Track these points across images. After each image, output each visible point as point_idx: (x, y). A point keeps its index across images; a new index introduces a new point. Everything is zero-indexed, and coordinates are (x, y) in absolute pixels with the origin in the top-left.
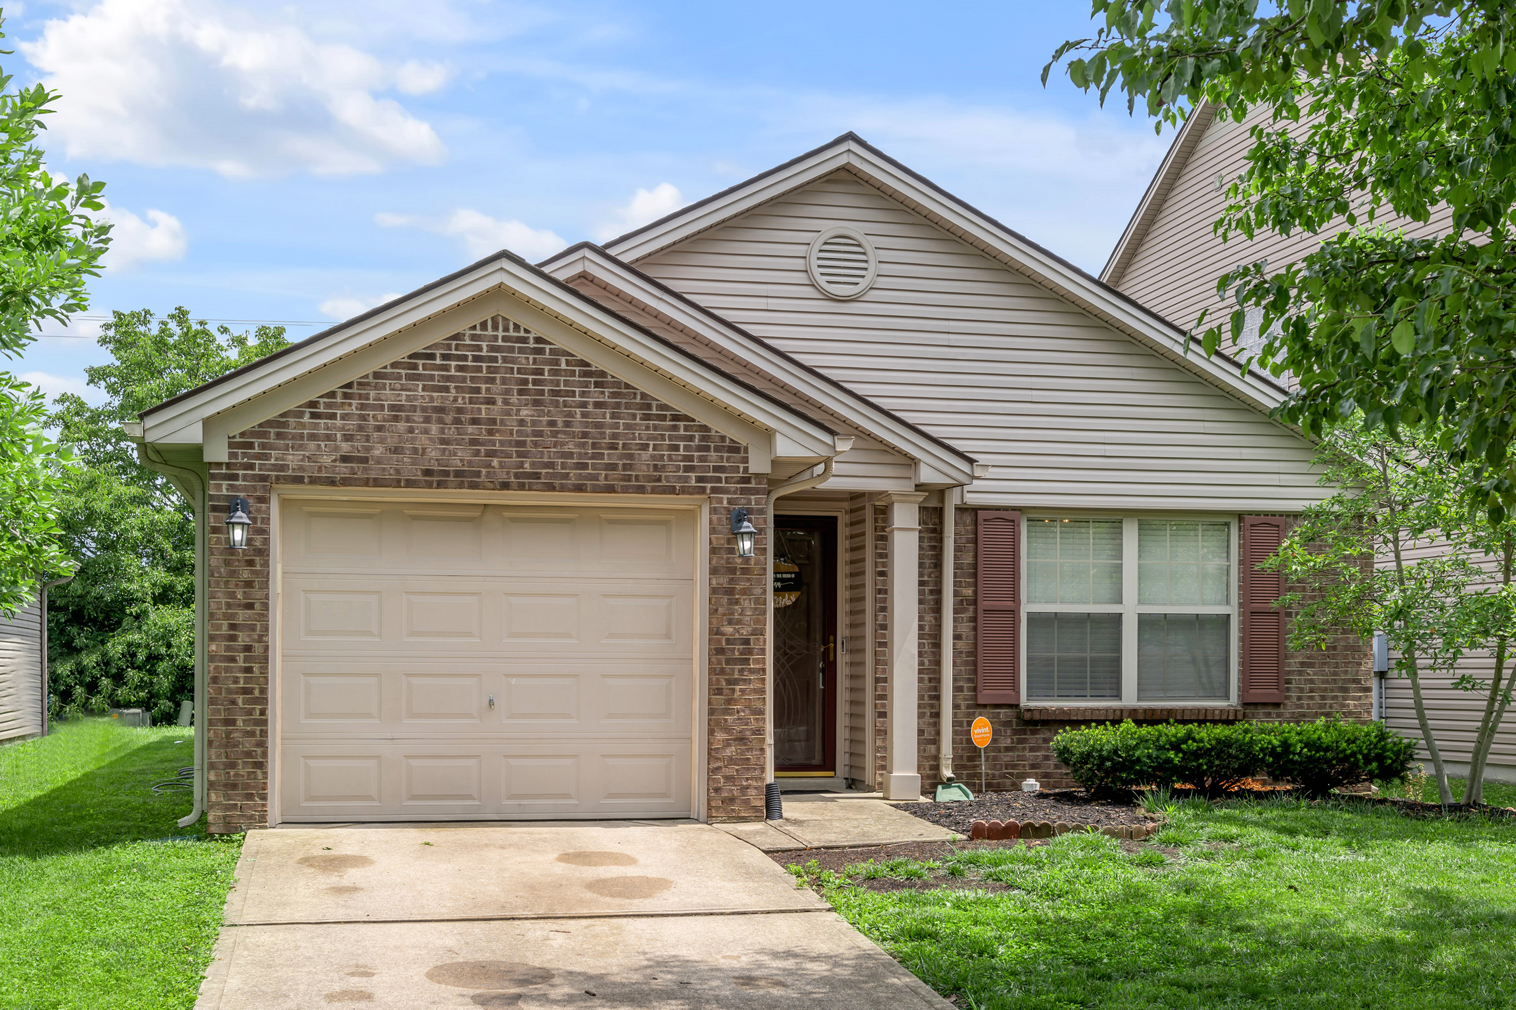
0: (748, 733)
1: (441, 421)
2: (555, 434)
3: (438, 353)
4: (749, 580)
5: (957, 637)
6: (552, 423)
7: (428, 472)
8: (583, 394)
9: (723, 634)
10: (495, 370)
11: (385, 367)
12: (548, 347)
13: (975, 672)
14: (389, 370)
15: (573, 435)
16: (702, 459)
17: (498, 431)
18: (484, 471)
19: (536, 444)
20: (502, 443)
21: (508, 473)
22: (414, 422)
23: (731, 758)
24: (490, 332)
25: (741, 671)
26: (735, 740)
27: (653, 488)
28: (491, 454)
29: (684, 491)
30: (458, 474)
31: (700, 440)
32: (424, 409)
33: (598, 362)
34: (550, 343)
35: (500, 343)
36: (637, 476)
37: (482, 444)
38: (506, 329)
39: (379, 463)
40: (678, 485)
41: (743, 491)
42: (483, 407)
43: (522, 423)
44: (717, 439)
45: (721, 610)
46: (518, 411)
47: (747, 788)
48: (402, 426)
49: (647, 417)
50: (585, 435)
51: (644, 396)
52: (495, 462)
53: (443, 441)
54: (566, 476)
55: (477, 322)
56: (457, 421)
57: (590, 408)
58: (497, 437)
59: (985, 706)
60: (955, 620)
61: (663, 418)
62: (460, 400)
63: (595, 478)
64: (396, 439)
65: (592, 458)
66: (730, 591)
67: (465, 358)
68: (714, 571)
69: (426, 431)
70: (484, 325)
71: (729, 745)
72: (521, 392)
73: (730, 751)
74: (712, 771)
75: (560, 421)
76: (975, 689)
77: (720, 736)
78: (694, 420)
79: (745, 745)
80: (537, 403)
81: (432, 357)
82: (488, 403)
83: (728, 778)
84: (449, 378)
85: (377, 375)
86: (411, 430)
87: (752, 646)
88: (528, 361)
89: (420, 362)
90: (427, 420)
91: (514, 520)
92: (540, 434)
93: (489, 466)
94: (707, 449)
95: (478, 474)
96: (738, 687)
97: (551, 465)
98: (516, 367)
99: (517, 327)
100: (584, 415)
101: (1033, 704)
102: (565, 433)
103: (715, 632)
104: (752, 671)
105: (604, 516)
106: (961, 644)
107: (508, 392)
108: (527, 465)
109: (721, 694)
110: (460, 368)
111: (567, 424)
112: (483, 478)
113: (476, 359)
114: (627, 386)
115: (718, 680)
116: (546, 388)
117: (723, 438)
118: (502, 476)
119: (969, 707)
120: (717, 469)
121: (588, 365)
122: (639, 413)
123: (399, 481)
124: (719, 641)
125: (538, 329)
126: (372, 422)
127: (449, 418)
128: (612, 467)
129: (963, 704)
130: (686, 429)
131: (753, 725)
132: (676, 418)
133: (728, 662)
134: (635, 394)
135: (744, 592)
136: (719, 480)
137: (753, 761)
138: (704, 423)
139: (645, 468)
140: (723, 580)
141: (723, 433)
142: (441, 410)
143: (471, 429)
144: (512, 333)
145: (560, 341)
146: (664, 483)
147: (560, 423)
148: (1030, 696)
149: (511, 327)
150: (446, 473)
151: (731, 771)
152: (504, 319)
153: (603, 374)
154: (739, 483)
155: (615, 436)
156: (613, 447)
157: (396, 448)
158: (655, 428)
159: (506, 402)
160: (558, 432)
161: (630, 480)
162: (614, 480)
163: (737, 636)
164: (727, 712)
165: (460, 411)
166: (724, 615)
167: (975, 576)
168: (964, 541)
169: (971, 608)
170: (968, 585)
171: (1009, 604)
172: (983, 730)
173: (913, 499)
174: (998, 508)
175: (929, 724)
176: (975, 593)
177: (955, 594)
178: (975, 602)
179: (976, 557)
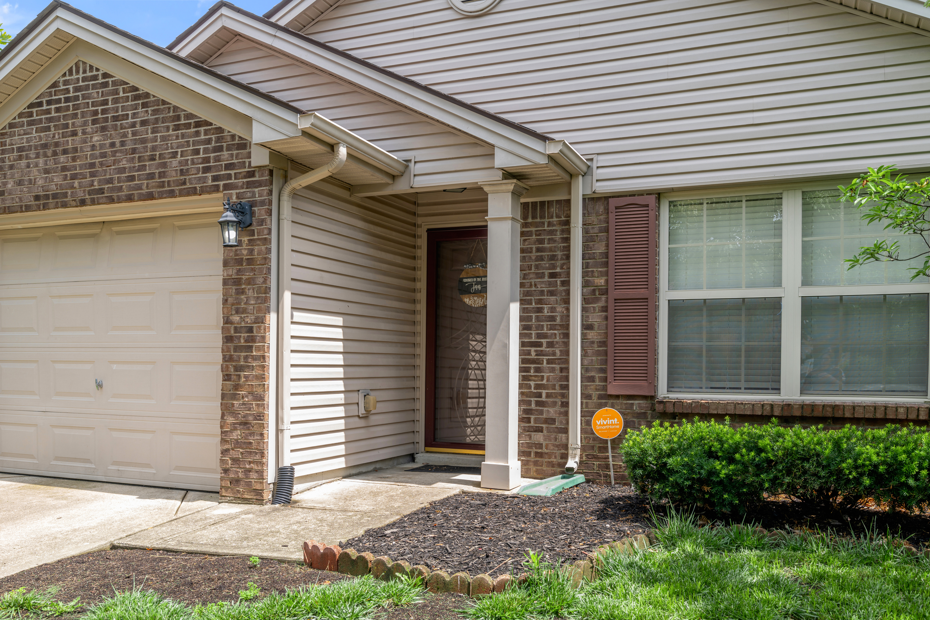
0: (251, 418)
1: (45, 155)
2: (114, 153)
3: (44, 100)
4: (253, 270)
5: (587, 327)
6: (113, 145)
7: (37, 198)
8: (134, 115)
9: (232, 323)
10: (76, 107)
11: (15, 118)
12: (110, 80)
13: (606, 362)
14: (17, 120)
15: (126, 152)
16: (217, 159)
17: (79, 157)
18: (69, 192)
19: (101, 164)
20: (81, 167)
21: (84, 191)
22: (30, 158)
23: (237, 440)
24: (75, 76)
25: (246, 357)
26: (240, 424)
27: (180, 190)
28: (74, 177)
29: (203, 191)
30: (55, 196)
31: (216, 142)
32: (36, 147)
33: (144, 86)
34: (112, 77)
35: (81, 84)
36: (169, 182)
37: (69, 170)
38: (85, 72)
39: (10, 194)
40: (198, 186)
41: (249, 185)
42: (70, 139)
43: (93, 147)
44: (229, 138)
45: (230, 300)
46: (91, 138)
47: (250, 471)
48: (23, 162)
49: (177, 128)
50: (134, 151)
51: (176, 108)
52: (76, 183)
53: (47, 171)
54: (120, 189)
55: (66, 69)
56: (55, 154)
57: (138, 127)
58: (78, 163)
59: (617, 397)
60: (584, 309)
61: (188, 126)
62: (57, 137)
63: (139, 187)
64: (20, 174)
65: (138, 170)
66: (237, 282)
67: (59, 101)
68: (226, 264)
69: (37, 165)
70: (70, 71)
71: (235, 429)
72: (94, 122)
73: (236, 435)
74: (224, 452)
75: (117, 141)
76: (605, 380)
77: (230, 420)
78: (211, 124)
79: (248, 429)
80: (103, 129)
81: (40, 104)
82: (72, 136)
83: (235, 461)
84: (50, 120)
85: (11, 125)
86: (28, 166)
87: (255, 334)
88: (96, 95)
89: (34, 110)
90: (38, 156)
91: (119, 233)
92: (103, 155)
93: (73, 187)
94: (220, 149)
95: (65, 195)
96: (242, 374)
97: (110, 181)
98: (90, 101)
99: (91, 67)
100: (134, 134)
101: (674, 396)
102: (121, 151)
103: (227, 321)
104: (255, 358)
105: (178, 223)
106: (592, 335)
107: (85, 124)
108: (96, 183)
109: (229, 380)
110: (58, 110)
111: (123, 144)
112: (69, 198)
113: (67, 100)
114: (164, 102)
115: (227, 366)
116: (109, 115)
117: (233, 137)
118: (81, 194)
119: (600, 397)
120: (229, 167)
121: (137, 89)
122: (171, 125)
123: (21, 207)
124: (228, 330)
125: (104, 67)
126: (8, 163)
127: (49, 152)
128: (151, 176)
129: (595, 394)
130: (206, 134)
131: (255, 410)
132: (198, 124)
133: (236, 349)
134: (169, 108)
135: (250, 282)
136: (229, 177)
137: (254, 445)
138: (219, 125)
139: (174, 173)
140: (232, 271)
141: (233, 132)
142: (45, 146)
143: (62, 158)
144: (89, 74)
145: (119, 74)
146: (188, 185)
147: (118, 144)
148: (670, 388)
149: (88, 68)
150: (47, 197)
151: (237, 453)
152: (84, 63)
153: (147, 95)
154: (245, 177)
155: (154, 149)
156: (152, 158)
157: (20, 181)
158: (183, 136)
159: (84, 133)
160: (116, 152)
161: (163, 186)
162: (153, 187)
163: (243, 324)
164: (234, 397)
165: (57, 144)
166: (233, 304)
167: (606, 264)
168: (596, 230)
169: (603, 298)
170: (601, 274)
171: (642, 293)
172: (610, 421)
173: (504, 187)
174: (632, 194)
175: (560, 413)
176: (607, 281)
177: (586, 284)
178: (605, 292)
179: (607, 246)
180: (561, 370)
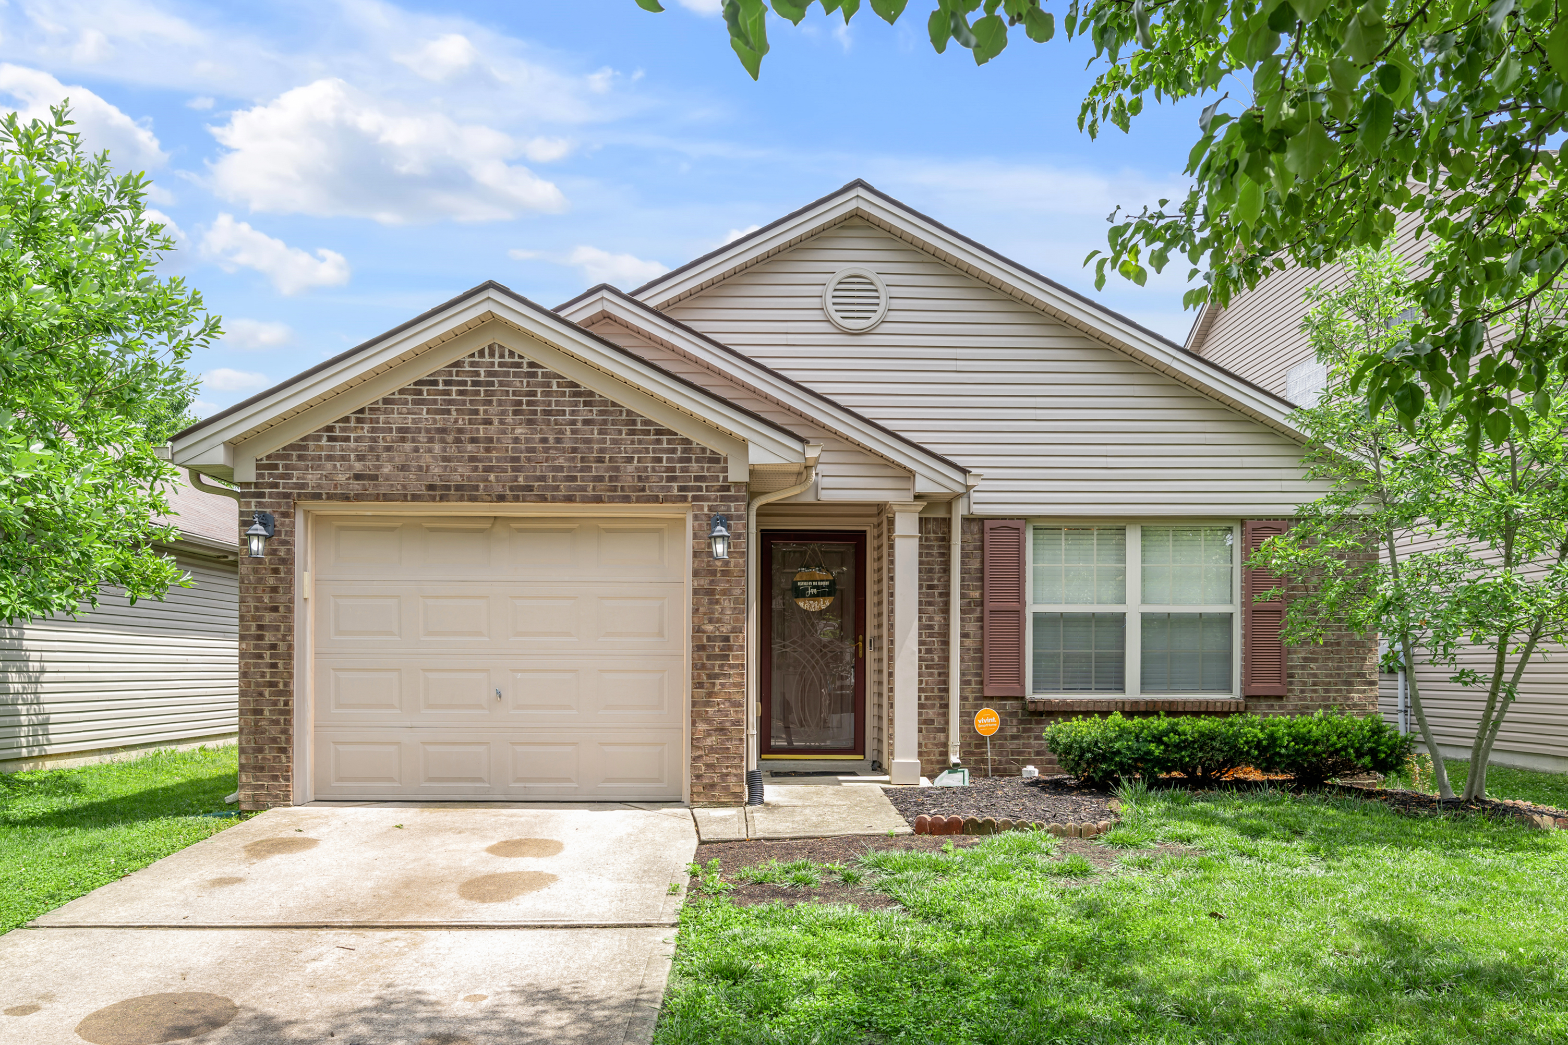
0: (727, 724)
1: (443, 441)
2: (546, 450)
3: (440, 379)
4: (728, 581)
5: (964, 635)
6: (544, 440)
7: (431, 487)
8: (573, 413)
9: (704, 632)
10: (492, 393)
11: (393, 394)
12: (540, 371)
13: (982, 667)
14: (397, 396)
15: (564, 450)
16: (684, 470)
17: (495, 448)
18: (482, 485)
19: (529, 460)
20: (498, 459)
21: (504, 486)
22: (419, 442)
23: (711, 747)
24: (487, 359)
25: (721, 667)
26: (715, 730)
27: (638, 497)
28: (488, 469)
29: (666, 500)
30: (459, 488)
31: (683, 452)
32: (428, 431)
33: (587, 382)
34: (542, 367)
35: (497, 368)
36: (622, 487)
37: (480, 461)
38: (502, 356)
39: (387, 480)
40: (661, 495)
41: (723, 498)
42: (481, 427)
43: (516, 440)
44: (698, 451)
45: (702, 610)
46: (513, 429)
47: (727, 775)
48: (408, 446)
49: (632, 432)
50: (574, 450)
51: (629, 413)
52: (492, 477)
53: (446, 459)
54: (557, 488)
55: (475, 350)
56: (458, 441)
57: (579, 426)
58: (494, 454)
59: (992, 698)
60: (962, 620)
61: (648, 432)
62: (460, 422)
63: (584, 489)
64: (403, 458)
65: (581, 471)
66: (710, 592)
67: (464, 383)
68: (696, 574)
69: (430, 451)
70: (481, 353)
71: (710, 735)
72: (516, 413)
73: (710, 741)
74: (695, 759)
75: (551, 438)
76: (981, 683)
77: (702, 727)
78: (676, 434)
79: (725, 735)
80: (530, 422)
81: (435, 383)
82: (485, 424)
83: (708, 766)
84: (450, 402)
85: (386, 401)
86: (416, 450)
87: (732, 643)
88: (521, 384)
89: (425, 388)
90: (431, 440)
91: (520, 530)
92: (532, 450)
93: (486, 480)
94: (689, 460)
95: (476, 488)
96: (717, 682)
97: (543, 478)
98: (511, 389)
99: (512, 354)
100: (573, 432)
101: (1038, 697)
102: (556, 449)
103: (697, 630)
104: (732, 667)
105: (603, 525)
106: (968, 642)
107: (503, 413)
108: (521, 479)
109: (702, 687)
110: (461, 393)
111: (558, 441)
112: (481, 492)
113: (475, 384)
114: (614, 404)
115: (699, 675)
116: (539, 408)
117: (704, 450)
118: (498, 489)
119: (976, 699)
120: (697, 478)
121: (577, 386)
122: (624, 429)
123: (405, 496)
124: (700, 638)
125: (531, 354)
126: (382, 443)
127: (450, 438)
128: (600, 479)
129: (971, 696)
130: (669, 443)
131: (733, 716)
132: (659, 432)
133: (709, 658)
134: (621, 411)
135: (724, 592)
136: (700, 489)
137: (732, 750)
138: (685, 436)
139: (630, 479)
140: (705, 582)
141: (704, 445)
142: (443, 431)
143: (470, 447)
144: (507, 359)
145: (551, 365)
146: (648, 493)
147: (551, 440)
148: (1036, 689)
149: (507, 353)
150: (448, 488)
151: (712, 759)
152: (500, 346)
153: (591, 394)
154: (718, 491)
155: (602, 450)
156: (600, 460)
157: (403, 466)
158: (640, 442)
159: (502, 422)
160: (549, 448)
161: (616, 491)
162: (601, 490)
163: (717, 633)
164: (707, 704)
165: (460, 431)
166: (705, 614)
167: (982, 579)
168: (971, 548)
169: (979, 609)
170: (976, 588)
171: (1014, 605)
172: (989, 720)
173: (913, 508)
174: (1004, 518)
175: (939, 714)
176: (982, 595)
177: (963, 596)
178: (982, 604)
179: (982, 562)
180: (940, 674)
